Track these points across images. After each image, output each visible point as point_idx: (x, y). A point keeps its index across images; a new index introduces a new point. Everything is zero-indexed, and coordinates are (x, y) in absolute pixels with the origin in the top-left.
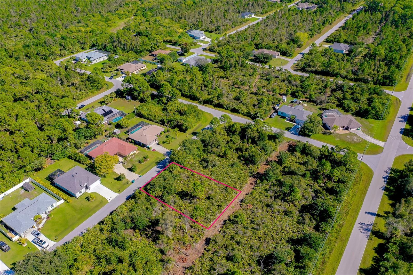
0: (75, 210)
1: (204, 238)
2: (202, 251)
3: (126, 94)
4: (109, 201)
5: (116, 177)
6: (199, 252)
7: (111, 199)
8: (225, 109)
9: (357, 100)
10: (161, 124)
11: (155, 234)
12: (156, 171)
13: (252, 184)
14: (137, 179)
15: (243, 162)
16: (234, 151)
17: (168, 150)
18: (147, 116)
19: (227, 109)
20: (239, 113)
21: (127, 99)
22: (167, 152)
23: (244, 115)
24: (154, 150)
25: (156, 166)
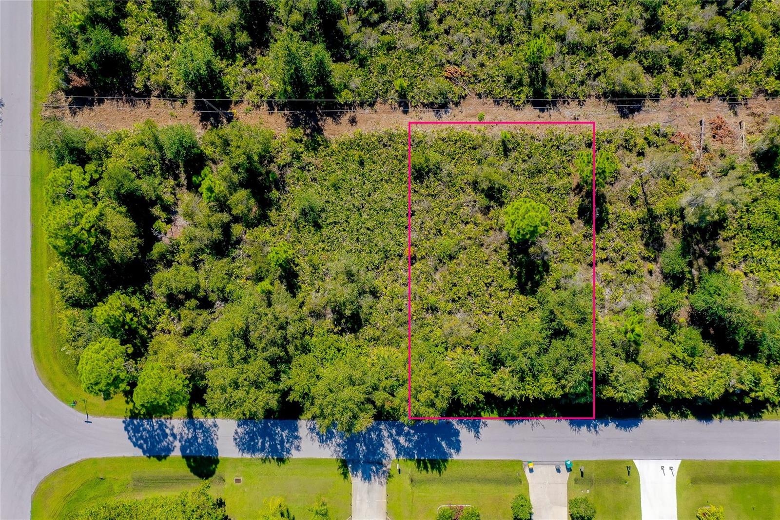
1: (626, 124)
2: (666, 101)
4: (676, 464)
6: (675, 107)
7: (667, 464)
11: (696, 247)
12: (477, 436)
13: (353, 121)
14: (549, 463)
15: (275, 194)
16: (234, 258)
17: (357, 481)
22: (367, 477)
25: (455, 457)
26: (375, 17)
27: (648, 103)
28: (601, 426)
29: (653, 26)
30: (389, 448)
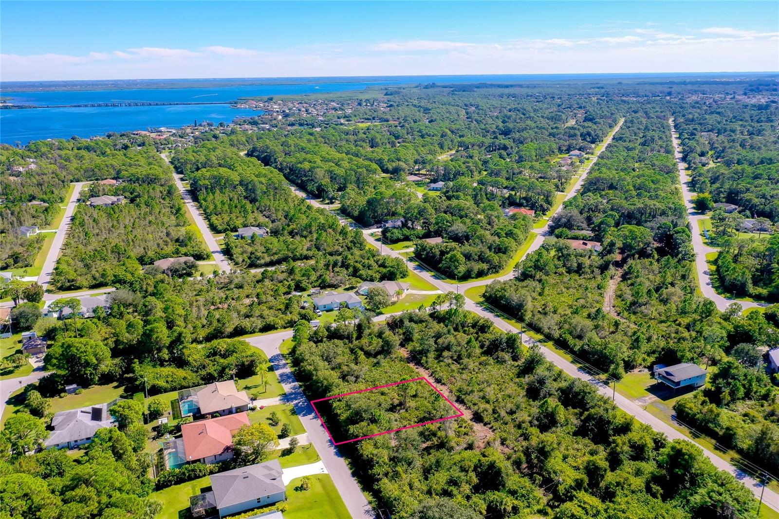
0: (310, 508)
1: (470, 420)
2: (486, 427)
3: (62, 385)
4: (326, 472)
5: (280, 454)
6: (486, 430)
8: (251, 333)
9: (369, 267)
10: (205, 384)
13: (418, 368)
17: (279, 398)
18: (169, 386)
19: (254, 332)
20: (277, 329)
21: (74, 391)
22: (281, 400)
23: (285, 328)
24: (261, 408)
25: (299, 417)
26: (455, 358)
27: (482, 424)
28: (333, 448)
29: (511, 413)
30: (295, 402)
